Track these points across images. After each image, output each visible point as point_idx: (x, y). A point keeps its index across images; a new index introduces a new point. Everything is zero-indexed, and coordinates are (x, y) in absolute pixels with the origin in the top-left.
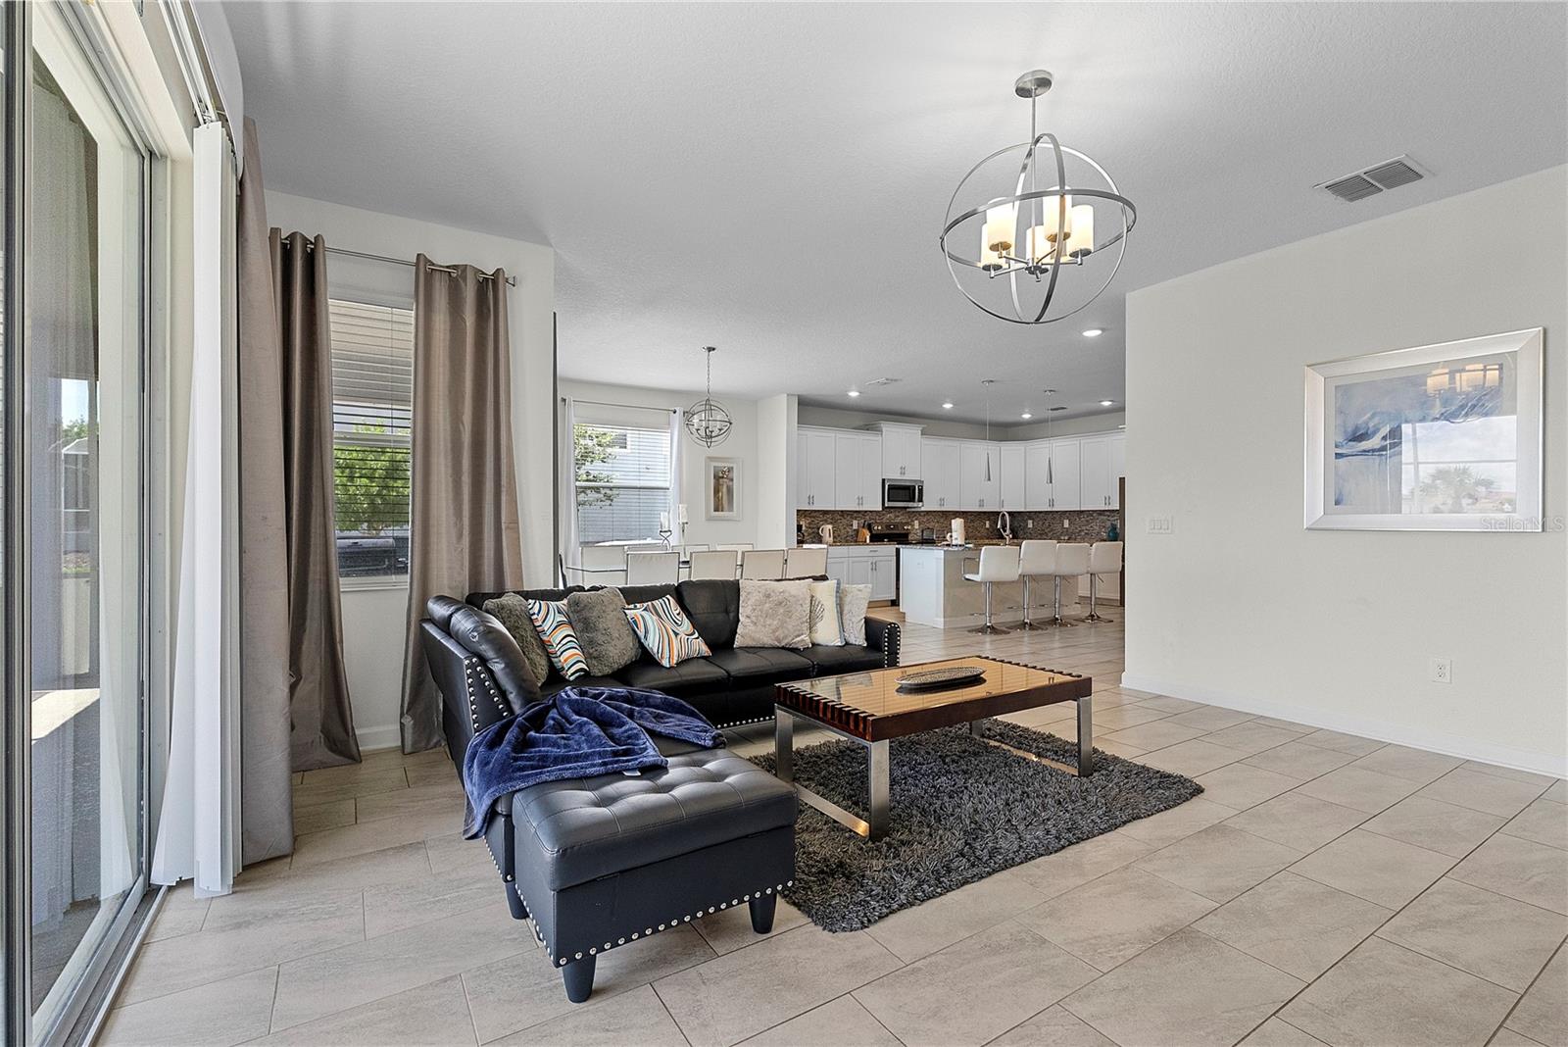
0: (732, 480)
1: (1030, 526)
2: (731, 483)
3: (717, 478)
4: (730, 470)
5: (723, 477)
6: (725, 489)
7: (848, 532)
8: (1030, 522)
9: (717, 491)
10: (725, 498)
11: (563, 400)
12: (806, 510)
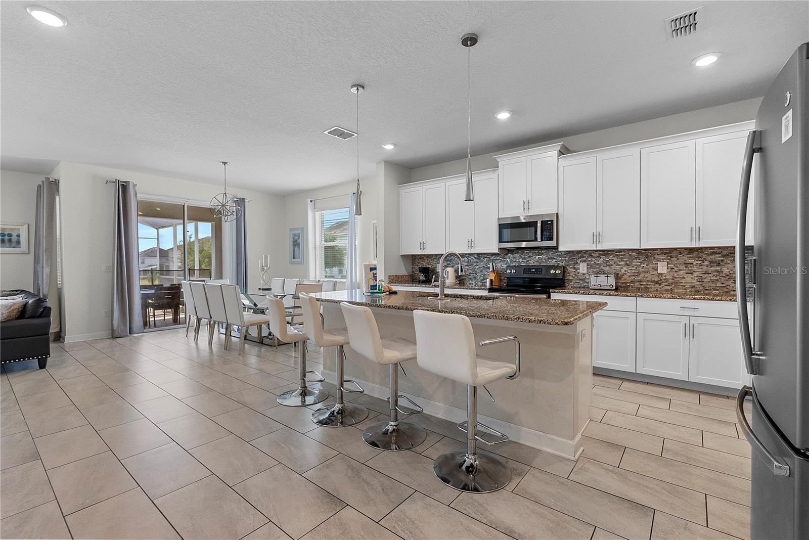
11: (311, 201)
12: (417, 255)
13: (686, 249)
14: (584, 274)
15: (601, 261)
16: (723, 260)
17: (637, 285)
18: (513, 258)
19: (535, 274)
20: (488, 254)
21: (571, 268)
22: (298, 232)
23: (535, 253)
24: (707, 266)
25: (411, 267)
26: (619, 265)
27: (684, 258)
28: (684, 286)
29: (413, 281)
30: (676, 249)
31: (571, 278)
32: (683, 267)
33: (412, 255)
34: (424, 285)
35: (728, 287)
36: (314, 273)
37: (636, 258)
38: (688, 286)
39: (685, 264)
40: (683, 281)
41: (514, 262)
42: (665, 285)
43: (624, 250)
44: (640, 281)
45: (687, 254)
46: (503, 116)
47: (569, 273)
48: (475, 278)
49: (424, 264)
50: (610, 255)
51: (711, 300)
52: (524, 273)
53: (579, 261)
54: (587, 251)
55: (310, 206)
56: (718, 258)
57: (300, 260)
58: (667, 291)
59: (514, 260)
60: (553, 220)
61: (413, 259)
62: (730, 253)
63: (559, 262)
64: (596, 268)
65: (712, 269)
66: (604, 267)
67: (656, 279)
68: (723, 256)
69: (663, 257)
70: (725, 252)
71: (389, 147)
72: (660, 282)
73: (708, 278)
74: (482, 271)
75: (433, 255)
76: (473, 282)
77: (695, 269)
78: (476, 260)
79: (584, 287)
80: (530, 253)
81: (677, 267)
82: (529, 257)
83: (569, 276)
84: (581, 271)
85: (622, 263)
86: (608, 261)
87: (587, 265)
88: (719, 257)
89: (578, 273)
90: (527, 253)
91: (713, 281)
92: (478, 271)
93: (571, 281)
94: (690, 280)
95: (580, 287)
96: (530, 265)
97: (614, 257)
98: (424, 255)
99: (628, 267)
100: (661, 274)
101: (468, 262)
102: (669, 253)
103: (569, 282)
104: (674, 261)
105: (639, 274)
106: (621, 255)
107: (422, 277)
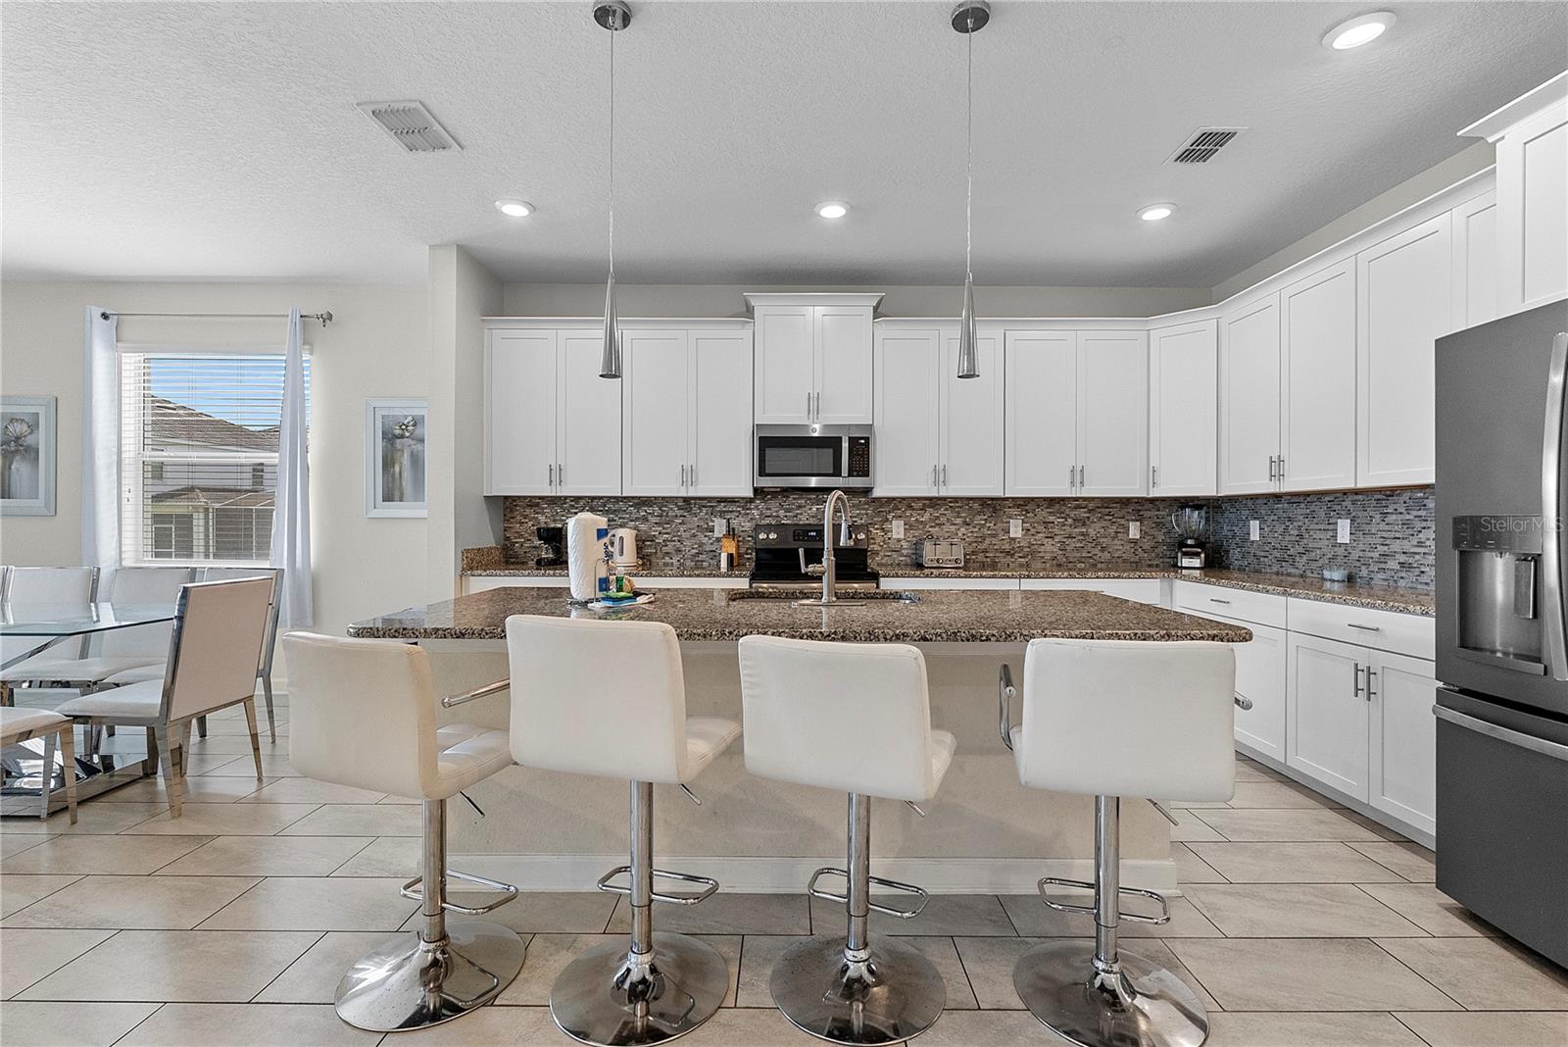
0: (422, 441)
1: (1255, 536)
2: (419, 447)
3: (390, 438)
4: (417, 422)
5: (402, 437)
6: (406, 459)
7: (701, 545)
8: (1254, 525)
9: (388, 463)
10: (407, 474)
11: (105, 316)
12: (519, 497)
13: (1045, 499)
14: (899, 540)
15: (927, 516)
16: (1088, 517)
17: (981, 557)
18: (767, 509)
19: (815, 541)
20: (710, 499)
21: (877, 529)
22: (33, 410)
23: (810, 499)
24: (1071, 526)
25: (502, 525)
26: (954, 524)
27: (1042, 513)
28: (1043, 557)
29: (507, 562)
30: (1033, 499)
31: (876, 547)
32: (1041, 528)
33: (506, 498)
34: (551, 572)
35: (1095, 557)
36: (114, 544)
37: (979, 513)
38: (1048, 556)
39: (1044, 523)
40: (1042, 549)
41: (768, 516)
42: (1020, 557)
43: (961, 498)
44: (985, 551)
45: (1047, 508)
46: (833, 211)
47: (873, 539)
48: (678, 551)
49: (542, 518)
50: (942, 506)
51: (1117, 578)
52: (795, 540)
53: (890, 517)
54: (904, 499)
55: (100, 331)
56: (1082, 513)
57: (40, 502)
58: (1021, 566)
59: (768, 513)
60: (868, 438)
61: (506, 507)
62: (1098, 507)
63: (855, 517)
64: (919, 529)
65: (1076, 530)
66: (931, 527)
67: (1007, 547)
68: (1089, 511)
69: (1015, 511)
70: (1091, 505)
71: (515, 211)
72: (1012, 552)
73: (1072, 544)
74: (694, 536)
75: (566, 498)
76: (674, 561)
77: (1056, 531)
78: (679, 513)
79: (898, 564)
80: (799, 499)
81: (1034, 527)
82: (800, 507)
83: (875, 544)
84: (895, 536)
85: (959, 521)
86: (937, 518)
87: (905, 524)
88: (1085, 512)
89: (889, 539)
90: (794, 499)
91: (1077, 549)
92: (687, 535)
93: (877, 553)
94: (1050, 548)
95: (891, 565)
96: (801, 523)
97: (947, 509)
98: (540, 498)
99: (967, 527)
100: (1014, 539)
101: (661, 516)
102: (1024, 504)
103: (874, 556)
104: (1030, 518)
105: (984, 538)
106: (958, 507)
107: (547, 554)
